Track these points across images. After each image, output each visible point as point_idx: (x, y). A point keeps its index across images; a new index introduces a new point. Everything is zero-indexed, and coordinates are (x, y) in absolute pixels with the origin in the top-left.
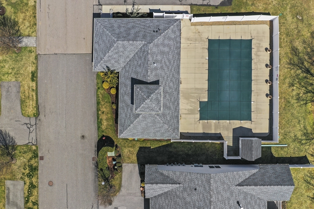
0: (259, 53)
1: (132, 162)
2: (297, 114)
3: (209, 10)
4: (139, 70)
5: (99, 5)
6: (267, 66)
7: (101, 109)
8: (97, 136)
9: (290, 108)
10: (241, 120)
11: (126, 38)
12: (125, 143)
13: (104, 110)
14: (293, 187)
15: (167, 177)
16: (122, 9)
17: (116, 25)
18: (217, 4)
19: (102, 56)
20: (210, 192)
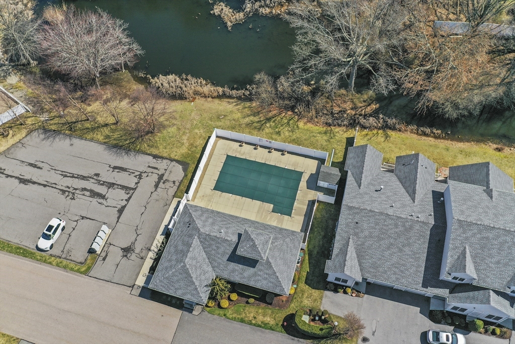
0: (242, 152)
1: (321, 298)
2: (307, 136)
3: (186, 182)
4: (221, 250)
5: (133, 287)
6: (255, 149)
7: (251, 319)
8: (281, 333)
9: (299, 140)
10: (301, 180)
11: (184, 254)
12: (298, 300)
13: (252, 315)
14: (368, 145)
15: (340, 250)
16: (148, 263)
17: (166, 264)
18: (183, 175)
19: (193, 287)
20: (361, 209)
